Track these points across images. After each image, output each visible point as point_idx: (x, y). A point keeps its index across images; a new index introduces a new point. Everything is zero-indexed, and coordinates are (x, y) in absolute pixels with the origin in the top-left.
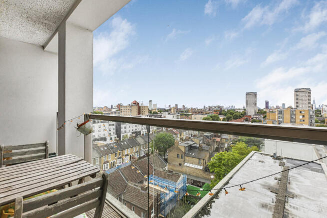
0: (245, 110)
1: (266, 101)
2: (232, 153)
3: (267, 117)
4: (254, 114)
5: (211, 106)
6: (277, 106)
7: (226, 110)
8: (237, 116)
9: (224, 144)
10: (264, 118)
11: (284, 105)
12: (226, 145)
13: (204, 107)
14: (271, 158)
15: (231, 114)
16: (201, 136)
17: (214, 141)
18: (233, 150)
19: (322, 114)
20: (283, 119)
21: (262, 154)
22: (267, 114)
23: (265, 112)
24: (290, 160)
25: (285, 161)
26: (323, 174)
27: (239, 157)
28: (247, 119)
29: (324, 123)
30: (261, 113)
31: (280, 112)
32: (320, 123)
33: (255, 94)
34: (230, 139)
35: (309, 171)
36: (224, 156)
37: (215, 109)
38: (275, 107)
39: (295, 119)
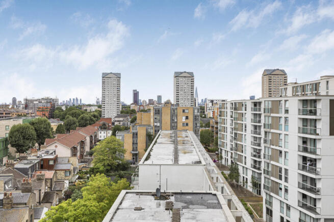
0: (100, 107)
1: (134, 91)
2: (82, 202)
3: (138, 121)
4: (115, 115)
5: (29, 98)
6: (150, 100)
7: (64, 108)
8: (86, 120)
9: (60, 182)
10: (132, 122)
11: (159, 97)
12: (67, 185)
13: (14, 100)
14: (153, 198)
15: (74, 115)
16: (8, 171)
17: (39, 179)
18: (84, 193)
19: (206, 113)
20: (161, 122)
21: (137, 193)
22: (138, 115)
23: (133, 112)
24: (179, 196)
25: (172, 199)
26: (220, 210)
27: (96, 207)
28: (104, 124)
29: (209, 127)
30: (127, 113)
31: (158, 112)
32: (205, 127)
33: (118, 76)
34: (74, 169)
35: (203, 210)
36: (66, 211)
37: (40, 105)
38: (148, 102)
39: (177, 122)
